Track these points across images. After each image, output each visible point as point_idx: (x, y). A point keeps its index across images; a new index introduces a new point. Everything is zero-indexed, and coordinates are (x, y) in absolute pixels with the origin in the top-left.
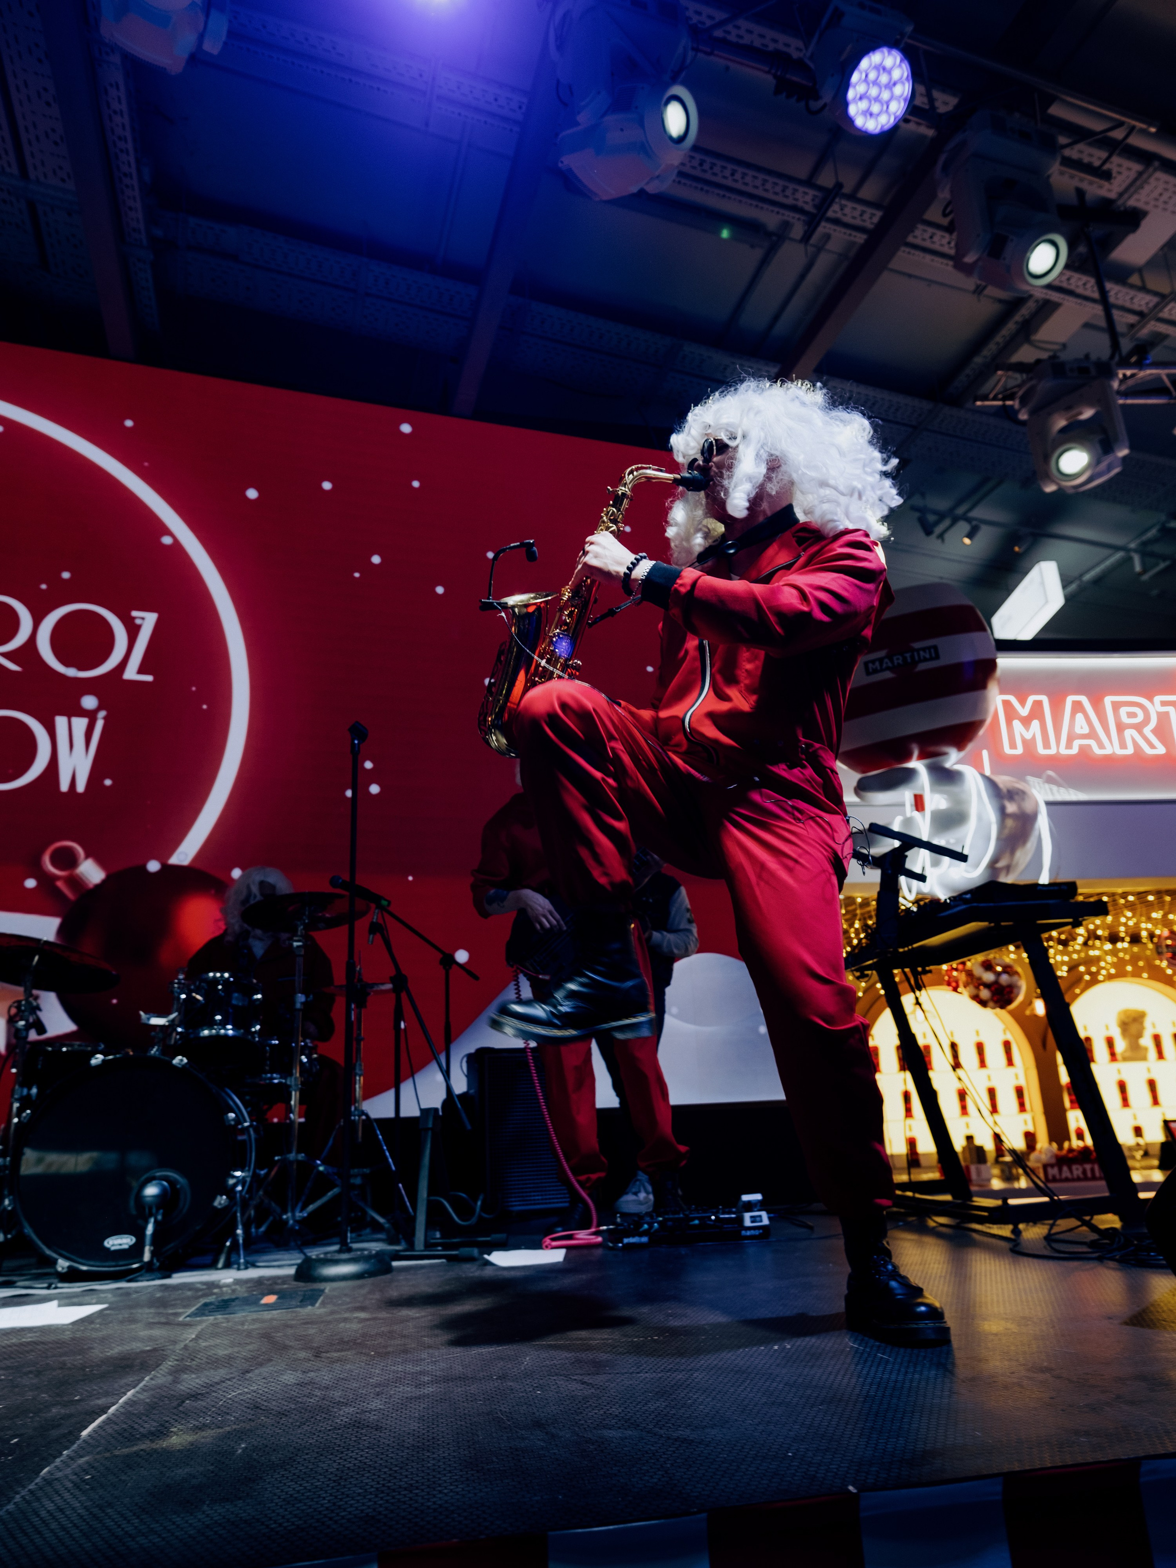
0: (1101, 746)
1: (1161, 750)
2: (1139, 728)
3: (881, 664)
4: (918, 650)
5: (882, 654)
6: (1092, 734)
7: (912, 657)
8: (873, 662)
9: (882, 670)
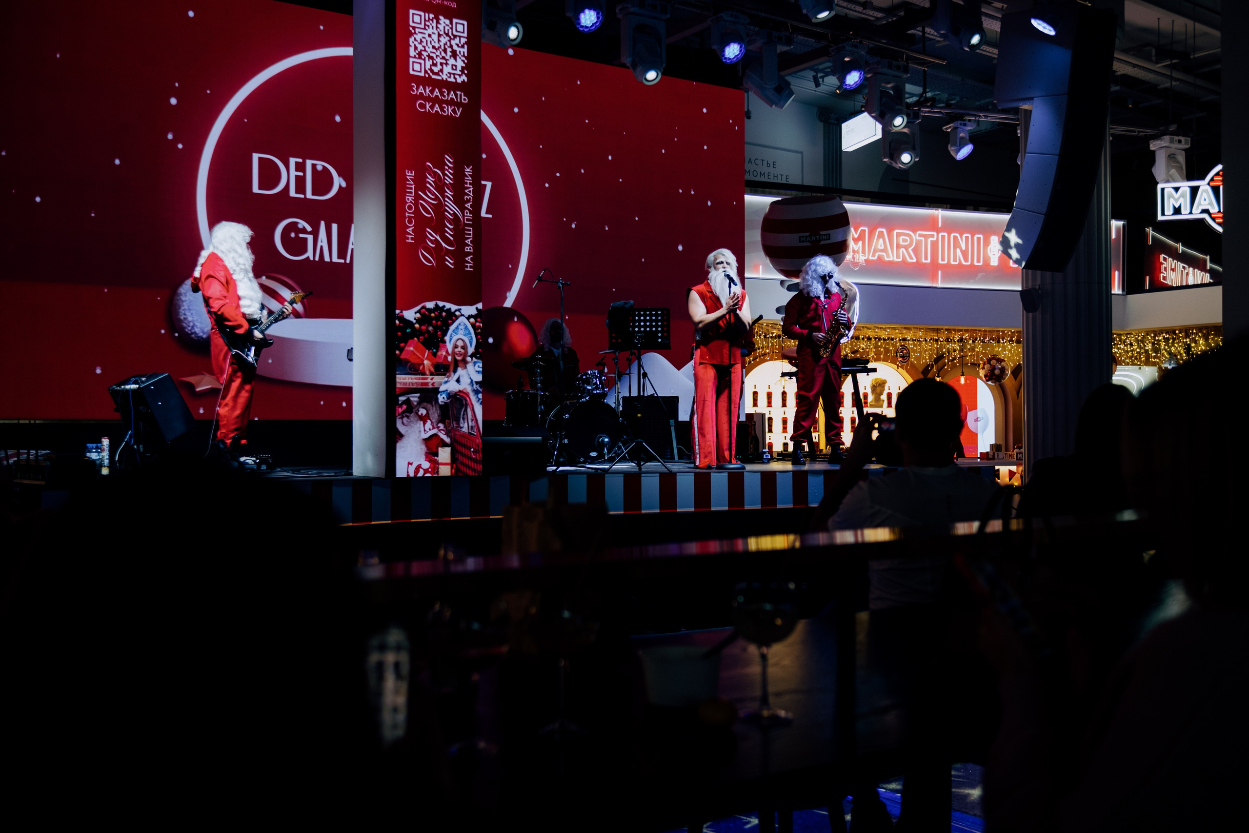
0: (888, 256)
1: (915, 260)
2: (906, 248)
3: (806, 239)
4: (822, 235)
5: (808, 234)
6: (884, 250)
7: (819, 238)
8: (803, 237)
9: (806, 241)
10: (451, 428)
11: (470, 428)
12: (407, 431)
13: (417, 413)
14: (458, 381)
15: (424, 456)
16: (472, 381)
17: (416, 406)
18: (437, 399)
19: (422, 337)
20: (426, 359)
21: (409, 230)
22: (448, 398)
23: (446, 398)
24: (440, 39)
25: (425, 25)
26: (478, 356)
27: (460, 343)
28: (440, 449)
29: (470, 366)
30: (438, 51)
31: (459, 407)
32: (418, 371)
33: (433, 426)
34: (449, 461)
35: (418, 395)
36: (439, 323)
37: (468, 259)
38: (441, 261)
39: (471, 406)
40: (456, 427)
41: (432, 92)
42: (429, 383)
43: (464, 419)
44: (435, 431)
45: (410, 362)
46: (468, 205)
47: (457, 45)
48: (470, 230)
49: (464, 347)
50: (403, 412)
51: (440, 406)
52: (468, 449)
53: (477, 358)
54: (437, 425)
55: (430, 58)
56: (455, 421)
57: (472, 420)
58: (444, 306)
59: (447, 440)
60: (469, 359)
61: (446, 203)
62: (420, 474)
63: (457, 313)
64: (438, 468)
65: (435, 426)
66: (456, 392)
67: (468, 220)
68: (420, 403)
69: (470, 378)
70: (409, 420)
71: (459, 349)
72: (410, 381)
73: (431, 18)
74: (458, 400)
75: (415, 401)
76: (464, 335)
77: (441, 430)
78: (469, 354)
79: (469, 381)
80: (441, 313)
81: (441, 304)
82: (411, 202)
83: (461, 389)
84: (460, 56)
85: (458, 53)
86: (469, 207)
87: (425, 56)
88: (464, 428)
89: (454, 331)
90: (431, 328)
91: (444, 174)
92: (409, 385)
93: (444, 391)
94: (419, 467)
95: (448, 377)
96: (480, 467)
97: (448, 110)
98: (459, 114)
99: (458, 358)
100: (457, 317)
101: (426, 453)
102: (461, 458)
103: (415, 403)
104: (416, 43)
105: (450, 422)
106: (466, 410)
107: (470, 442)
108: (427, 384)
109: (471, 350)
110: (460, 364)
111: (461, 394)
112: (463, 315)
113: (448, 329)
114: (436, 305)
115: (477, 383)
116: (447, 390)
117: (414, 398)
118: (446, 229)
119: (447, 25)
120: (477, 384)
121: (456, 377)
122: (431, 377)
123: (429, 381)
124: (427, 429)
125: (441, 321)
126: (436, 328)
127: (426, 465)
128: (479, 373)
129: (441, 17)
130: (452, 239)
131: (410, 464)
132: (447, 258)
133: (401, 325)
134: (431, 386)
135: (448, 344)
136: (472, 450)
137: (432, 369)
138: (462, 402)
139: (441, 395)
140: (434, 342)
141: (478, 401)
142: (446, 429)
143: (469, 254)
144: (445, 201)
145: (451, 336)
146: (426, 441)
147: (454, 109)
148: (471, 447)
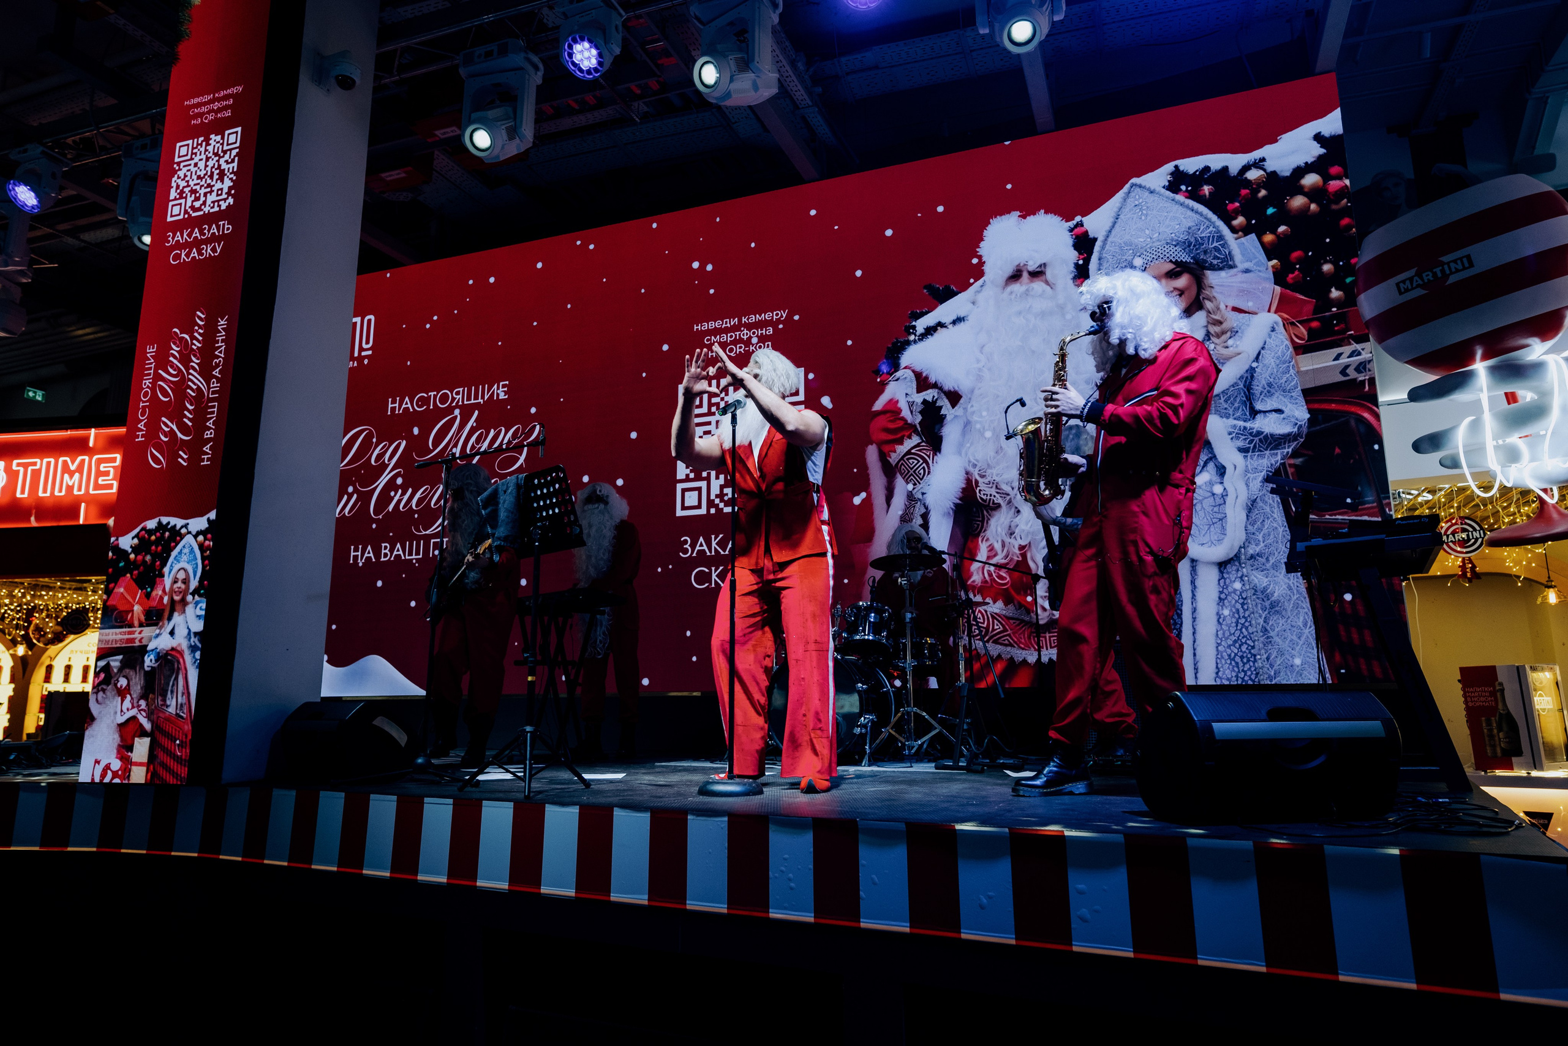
10: (155, 707)
11: (179, 706)
12: (100, 713)
13: (116, 685)
14: (172, 633)
15: (115, 751)
16: (190, 630)
17: (116, 674)
18: (143, 662)
19: (136, 572)
20: (137, 603)
21: (141, 426)
22: (156, 661)
23: (153, 661)
24: (208, 163)
25: (192, 154)
26: (202, 591)
27: (181, 575)
28: (136, 739)
29: (190, 609)
30: (204, 180)
31: (168, 673)
32: (124, 622)
33: (133, 704)
34: (145, 760)
35: (120, 657)
36: (160, 548)
37: (206, 449)
38: (172, 457)
39: (184, 672)
40: (162, 705)
41: (189, 235)
42: (136, 639)
43: (172, 692)
44: (133, 712)
45: (117, 609)
46: (216, 373)
47: (227, 162)
48: (214, 407)
49: (186, 581)
50: (100, 684)
51: (146, 673)
52: (171, 740)
53: (200, 595)
54: (138, 702)
55: (193, 192)
56: (160, 695)
57: (183, 694)
58: (169, 523)
59: (147, 726)
60: (189, 598)
61: (190, 377)
62: (107, 780)
63: (184, 531)
64: (130, 771)
65: (135, 705)
66: (167, 651)
67: (213, 393)
68: (121, 670)
69: (188, 628)
70: (104, 696)
71: (179, 584)
72: (114, 637)
73: (200, 142)
74: (169, 661)
75: (115, 667)
76: (188, 563)
77: (142, 710)
78: (191, 591)
79: (186, 631)
80: (163, 534)
81: (165, 520)
82: (148, 387)
83: (174, 645)
84: (228, 174)
85: (226, 172)
86: (217, 375)
87: (187, 192)
88: (171, 706)
89: (175, 558)
90: (148, 558)
91: (193, 338)
92: (112, 644)
93: (152, 650)
94: (108, 767)
95: (161, 628)
96: (184, 772)
97: (206, 251)
98: (219, 251)
99: (177, 598)
100: (182, 537)
101: (119, 745)
102: (162, 756)
103: (115, 670)
104: (179, 181)
105: (155, 698)
106: (176, 679)
107: (176, 730)
108: (132, 640)
109: (194, 584)
110: (178, 607)
111: (173, 653)
112: (189, 533)
113: (169, 556)
114: (160, 523)
115: (196, 634)
116: (156, 648)
117: (115, 662)
118: (186, 412)
119: (218, 142)
120: (195, 637)
121: (169, 628)
122: (139, 629)
123: (136, 635)
124: (124, 709)
125: (162, 545)
126: (155, 556)
127: (116, 765)
128: (200, 619)
129: (213, 136)
130: (190, 424)
131: (97, 762)
132: (181, 453)
133: (114, 557)
134: (137, 644)
135: (166, 578)
136: (178, 742)
137: (143, 618)
138: (174, 665)
139: (149, 656)
140: (149, 577)
141: (195, 662)
142: (148, 709)
143: (209, 440)
144: (189, 374)
145: (171, 566)
146: (121, 726)
147: (215, 246)
148: (177, 736)
